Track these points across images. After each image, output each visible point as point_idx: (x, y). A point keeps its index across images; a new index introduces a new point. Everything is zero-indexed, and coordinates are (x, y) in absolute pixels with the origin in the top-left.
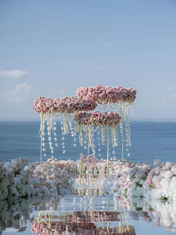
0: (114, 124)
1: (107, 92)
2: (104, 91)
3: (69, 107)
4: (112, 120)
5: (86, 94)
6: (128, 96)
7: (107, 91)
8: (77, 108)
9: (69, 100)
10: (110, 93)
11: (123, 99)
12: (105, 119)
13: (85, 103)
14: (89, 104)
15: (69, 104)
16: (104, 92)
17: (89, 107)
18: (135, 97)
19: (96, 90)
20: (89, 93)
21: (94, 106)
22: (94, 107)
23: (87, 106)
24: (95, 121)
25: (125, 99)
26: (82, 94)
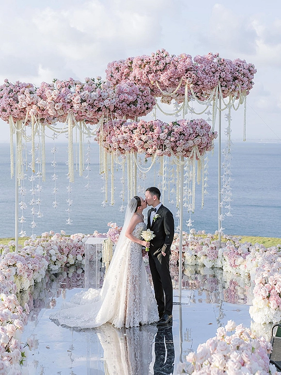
0: (195, 150)
1: (181, 67)
2: (172, 65)
3: (76, 107)
4: (190, 142)
5: (128, 75)
6: (235, 78)
7: (179, 67)
8: (99, 109)
9: (77, 89)
10: (187, 71)
11: (221, 86)
12: (172, 139)
13: (122, 97)
14: (131, 98)
15: (78, 97)
16: (173, 68)
17: (133, 106)
18: (251, 82)
19: (151, 64)
20: (136, 72)
21: (147, 104)
22: (147, 108)
23: (128, 105)
24: (146, 142)
25: (226, 86)
26: (117, 76)
